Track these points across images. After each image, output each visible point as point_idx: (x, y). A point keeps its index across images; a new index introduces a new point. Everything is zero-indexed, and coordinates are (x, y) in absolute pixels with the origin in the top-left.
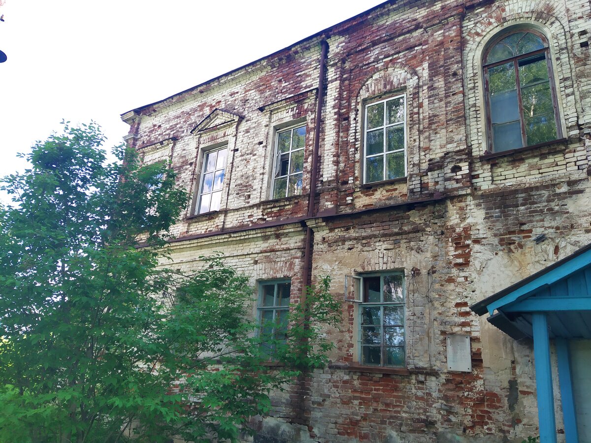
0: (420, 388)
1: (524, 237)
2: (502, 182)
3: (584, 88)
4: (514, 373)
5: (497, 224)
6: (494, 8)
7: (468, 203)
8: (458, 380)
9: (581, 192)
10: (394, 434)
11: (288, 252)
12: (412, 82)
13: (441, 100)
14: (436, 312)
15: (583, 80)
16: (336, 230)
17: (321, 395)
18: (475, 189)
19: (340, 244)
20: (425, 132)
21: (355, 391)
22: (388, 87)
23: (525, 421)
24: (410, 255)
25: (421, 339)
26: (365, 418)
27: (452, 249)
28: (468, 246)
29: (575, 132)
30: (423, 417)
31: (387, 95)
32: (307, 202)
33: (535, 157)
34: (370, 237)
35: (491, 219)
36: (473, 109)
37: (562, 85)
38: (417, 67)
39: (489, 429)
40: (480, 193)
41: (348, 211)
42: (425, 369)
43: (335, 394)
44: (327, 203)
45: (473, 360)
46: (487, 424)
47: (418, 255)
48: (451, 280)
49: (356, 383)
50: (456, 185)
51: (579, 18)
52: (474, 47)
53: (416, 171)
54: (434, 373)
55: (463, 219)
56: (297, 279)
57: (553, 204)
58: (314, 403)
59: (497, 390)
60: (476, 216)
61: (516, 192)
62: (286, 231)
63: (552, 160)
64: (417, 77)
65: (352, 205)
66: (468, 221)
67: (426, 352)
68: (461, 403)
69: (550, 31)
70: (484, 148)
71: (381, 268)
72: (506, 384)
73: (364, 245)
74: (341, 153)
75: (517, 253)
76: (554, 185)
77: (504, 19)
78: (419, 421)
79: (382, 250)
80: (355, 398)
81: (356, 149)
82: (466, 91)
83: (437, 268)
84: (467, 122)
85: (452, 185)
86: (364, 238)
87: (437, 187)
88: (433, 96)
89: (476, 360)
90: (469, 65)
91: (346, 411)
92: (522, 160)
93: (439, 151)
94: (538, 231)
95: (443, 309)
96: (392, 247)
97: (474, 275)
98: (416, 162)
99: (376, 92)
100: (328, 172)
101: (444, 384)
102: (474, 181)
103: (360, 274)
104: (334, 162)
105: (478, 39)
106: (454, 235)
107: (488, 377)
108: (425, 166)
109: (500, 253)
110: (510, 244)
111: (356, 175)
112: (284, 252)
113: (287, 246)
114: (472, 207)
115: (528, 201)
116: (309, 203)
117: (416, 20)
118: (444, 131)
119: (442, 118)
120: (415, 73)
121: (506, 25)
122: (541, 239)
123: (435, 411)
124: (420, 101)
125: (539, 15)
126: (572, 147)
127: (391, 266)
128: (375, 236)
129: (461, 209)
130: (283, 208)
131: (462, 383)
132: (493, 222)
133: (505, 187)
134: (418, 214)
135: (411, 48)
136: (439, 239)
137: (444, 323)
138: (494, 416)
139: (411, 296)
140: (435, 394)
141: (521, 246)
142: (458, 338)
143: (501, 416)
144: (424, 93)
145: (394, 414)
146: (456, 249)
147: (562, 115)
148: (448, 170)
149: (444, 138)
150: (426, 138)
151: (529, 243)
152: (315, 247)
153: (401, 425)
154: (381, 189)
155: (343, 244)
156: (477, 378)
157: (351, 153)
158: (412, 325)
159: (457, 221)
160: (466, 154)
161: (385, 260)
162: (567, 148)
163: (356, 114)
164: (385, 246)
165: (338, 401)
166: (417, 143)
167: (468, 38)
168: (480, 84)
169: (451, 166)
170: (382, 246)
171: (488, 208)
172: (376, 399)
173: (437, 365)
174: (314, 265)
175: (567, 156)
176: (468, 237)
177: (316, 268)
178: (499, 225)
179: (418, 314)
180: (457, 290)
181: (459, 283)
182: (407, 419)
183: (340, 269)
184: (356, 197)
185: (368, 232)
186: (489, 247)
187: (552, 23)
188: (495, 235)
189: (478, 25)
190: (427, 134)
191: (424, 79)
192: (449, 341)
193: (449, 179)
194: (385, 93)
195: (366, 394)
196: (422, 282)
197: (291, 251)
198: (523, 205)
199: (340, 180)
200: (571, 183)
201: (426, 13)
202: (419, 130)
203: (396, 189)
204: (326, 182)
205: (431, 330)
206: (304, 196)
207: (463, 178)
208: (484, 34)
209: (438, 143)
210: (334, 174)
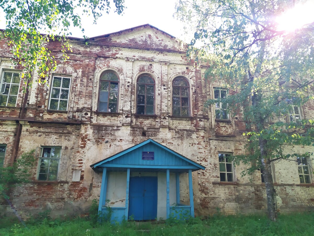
0: (61, 188)
1: (103, 141)
2: (100, 121)
3: (126, 99)
4: (92, 181)
5: (96, 135)
6: (107, 61)
7: (88, 127)
8: (75, 184)
9: (119, 130)
10: (49, 203)
11: (7, 132)
12: (74, 75)
13: (85, 87)
14: (71, 162)
15: (126, 97)
16: (34, 127)
17: (19, 193)
18: (91, 122)
19: (35, 133)
20: (77, 96)
21: (35, 190)
22: (64, 72)
23: (93, 195)
24: (65, 142)
25: (64, 171)
26: (38, 199)
27: (81, 141)
28: (86, 141)
29: (121, 112)
30: (61, 197)
31: (63, 75)
32: (20, 111)
33: (110, 116)
34: (50, 133)
35: (94, 133)
36: (94, 94)
37: (121, 96)
38: (77, 69)
39: (82, 198)
40: (92, 124)
41: (40, 119)
42: (64, 181)
43: (26, 192)
44: (30, 114)
45: (81, 178)
46: (82, 197)
47: (68, 142)
48: (78, 152)
49: (36, 187)
50: (85, 120)
51: (129, 77)
52: (98, 72)
53: (71, 110)
54: (67, 182)
55: (86, 132)
56: (10, 145)
57: (112, 132)
58: (15, 196)
59: (86, 187)
60: (90, 132)
61: (103, 126)
62: (6, 123)
63: (114, 118)
64: (76, 73)
65: (42, 117)
66: (87, 133)
67: (65, 175)
68: (74, 191)
69: (121, 77)
70: (96, 109)
71: (52, 145)
72: (89, 185)
73: (46, 135)
74: (39, 93)
75: (100, 145)
76: (113, 126)
77: (109, 66)
78: (59, 198)
79: (54, 138)
80: (35, 193)
81: (47, 94)
82: (93, 87)
83: (74, 147)
84: (92, 98)
85: (84, 119)
86: (47, 133)
87: (79, 118)
88: (82, 84)
89: (82, 178)
90: (96, 78)
91: (30, 197)
92: (106, 116)
93: (81, 105)
94: (106, 139)
95: (74, 161)
96: (58, 138)
97: (86, 151)
98: (72, 107)
99: (59, 72)
100: (32, 100)
101: (70, 186)
102: (91, 119)
103: (42, 146)
104: (35, 96)
105: (100, 69)
106: (82, 137)
107: (84, 183)
108: (75, 109)
109: (95, 145)
110: (98, 142)
111: (46, 105)
112: (4, 132)
113: (6, 130)
114: (89, 128)
115: (106, 130)
116: (20, 112)
117: (79, 51)
118: (84, 98)
119: (84, 93)
120: (76, 71)
121: (109, 69)
122: (107, 142)
123: (65, 195)
124: (77, 83)
125: (119, 70)
126: (120, 116)
127: (57, 145)
128: (52, 133)
129: (86, 128)
130: (4, 111)
131: (76, 185)
132: (95, 134)
133: (100, 124)
134: (70, 127)
135: (76, 61)
136: (76, 137)
137: (73, 166)
138: (84, 194)
139: (63, 156)
140: (66, 189)
141: (101, 143)
142: (77, 171)
143: (86, 194)
144: (79, 81)
145: (50, 197)
146: (82, 141)
147: (119, 106)
148: (83, 113)
149: (84, 101)
150: (77, 99)
151: (104, 143)
152: (22, 133)
153: (52, 200)
154: (56, 114)
155: (37, 133)
156: (82, 183)
157: (44, 95)
158: (62, 166)
159: (84, 132)
160: (90, 110)
161: (55, 142)
162: (118, 116)
163: (49, 79)
164: (56, 137)
165: (27, 194)
166: (73, 100)
167: (97, 67)
168: (98, 86)
169: (85, 112)
170: (54, 137)
171: (94, 130)
172: (43, 193)
173: (69, 180)
174: (21, 141)
175: (118, 118)
176: (86, 138)
177: (22, 142)
178: (96, 136)
179: (65, 163)
180: (80, 155)
181: (81, 153)
182: (55, 198)
183: (34, 144)
184: (44, 114)
185: (49, 130)
186: (92, 142)
187: (122, 75)
188: (95, 139)
189: (101, 64)
190: (78, 97)
191: (79, 75)
192: (74, 172)
193: (84, 117)
194: (63, 74)
195: (39, 191)
196: (68, 152)
197: (8, 132)
198: (104, 131)
199: (38, 105)
200: (118, 127)
201: (83, 50)
202: (75, 95)
203: (63, 115)
204: (30, 104)
205: (69, 168)
206: (18, 108)
207: (88, 118)
208: (102, 68)
209: (81, 102)
210: (35, 102)
